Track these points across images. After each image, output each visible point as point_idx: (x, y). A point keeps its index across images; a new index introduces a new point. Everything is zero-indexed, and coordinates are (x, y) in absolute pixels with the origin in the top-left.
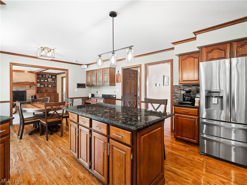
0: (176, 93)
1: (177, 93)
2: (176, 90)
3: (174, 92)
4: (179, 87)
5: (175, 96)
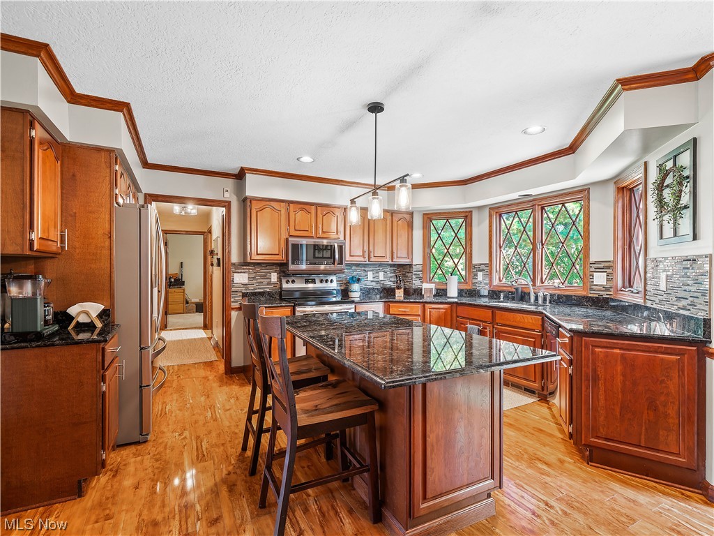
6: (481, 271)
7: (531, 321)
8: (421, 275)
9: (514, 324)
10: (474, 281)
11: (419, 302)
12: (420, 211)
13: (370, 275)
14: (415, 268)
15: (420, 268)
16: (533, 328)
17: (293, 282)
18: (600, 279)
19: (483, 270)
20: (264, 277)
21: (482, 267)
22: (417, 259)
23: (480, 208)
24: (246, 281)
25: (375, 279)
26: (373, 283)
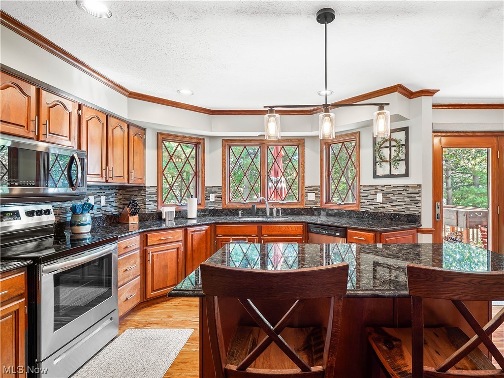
6: (213, 193)
7: (294, 229)
8: (155, 198)
9: (279, 233)
10: (206, 202)
11: (180, 227)
12: (154, 129)
14: (148, 191)
15: (154, 190)
16: (296, 233)
18: (311, 197)
19: (215, 192)
21: (216, 189)
22: (150, 181)
23: (212, 138)
26: (95, 212)
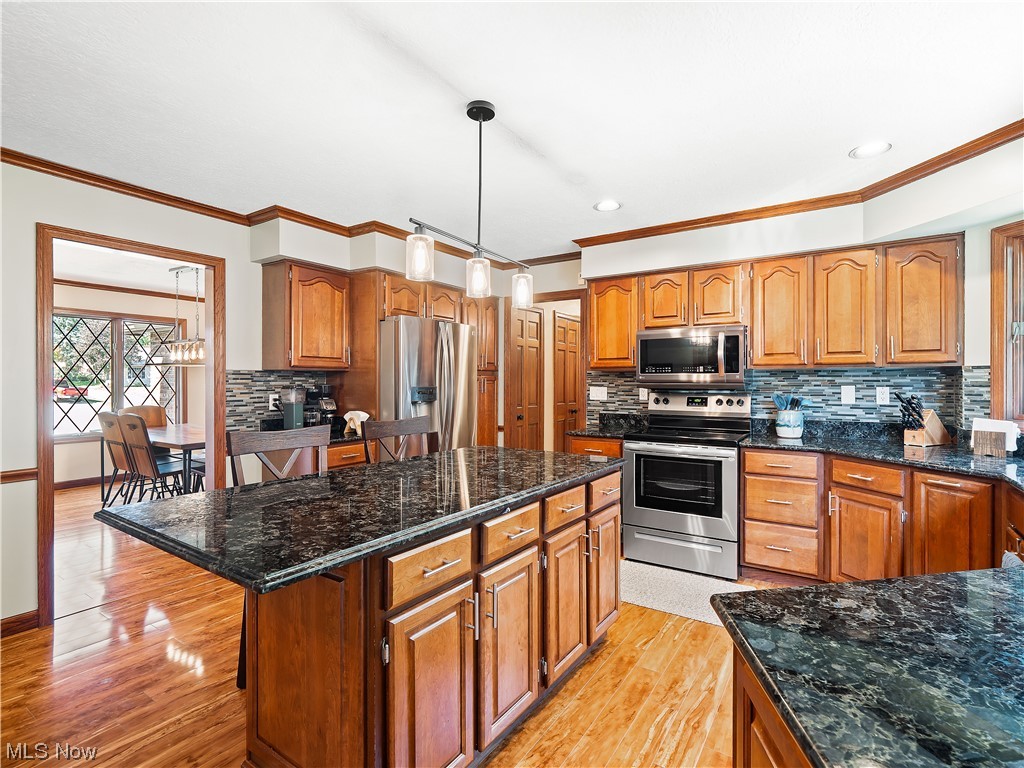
0: (236, 403)
1: (244, 403)
2: (239, 389)
3: (229, 399)
4: (249, 377)
5: (233, 414)
8: (986, 397)
13: (848, 394)
14: (969, 377)
15: (983, 376)
17: (666, 401)
20: (629, 392)
24: (604, 398)
25: (863, 403)
26: (860, 413)
